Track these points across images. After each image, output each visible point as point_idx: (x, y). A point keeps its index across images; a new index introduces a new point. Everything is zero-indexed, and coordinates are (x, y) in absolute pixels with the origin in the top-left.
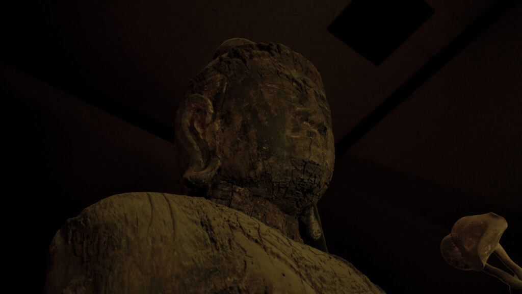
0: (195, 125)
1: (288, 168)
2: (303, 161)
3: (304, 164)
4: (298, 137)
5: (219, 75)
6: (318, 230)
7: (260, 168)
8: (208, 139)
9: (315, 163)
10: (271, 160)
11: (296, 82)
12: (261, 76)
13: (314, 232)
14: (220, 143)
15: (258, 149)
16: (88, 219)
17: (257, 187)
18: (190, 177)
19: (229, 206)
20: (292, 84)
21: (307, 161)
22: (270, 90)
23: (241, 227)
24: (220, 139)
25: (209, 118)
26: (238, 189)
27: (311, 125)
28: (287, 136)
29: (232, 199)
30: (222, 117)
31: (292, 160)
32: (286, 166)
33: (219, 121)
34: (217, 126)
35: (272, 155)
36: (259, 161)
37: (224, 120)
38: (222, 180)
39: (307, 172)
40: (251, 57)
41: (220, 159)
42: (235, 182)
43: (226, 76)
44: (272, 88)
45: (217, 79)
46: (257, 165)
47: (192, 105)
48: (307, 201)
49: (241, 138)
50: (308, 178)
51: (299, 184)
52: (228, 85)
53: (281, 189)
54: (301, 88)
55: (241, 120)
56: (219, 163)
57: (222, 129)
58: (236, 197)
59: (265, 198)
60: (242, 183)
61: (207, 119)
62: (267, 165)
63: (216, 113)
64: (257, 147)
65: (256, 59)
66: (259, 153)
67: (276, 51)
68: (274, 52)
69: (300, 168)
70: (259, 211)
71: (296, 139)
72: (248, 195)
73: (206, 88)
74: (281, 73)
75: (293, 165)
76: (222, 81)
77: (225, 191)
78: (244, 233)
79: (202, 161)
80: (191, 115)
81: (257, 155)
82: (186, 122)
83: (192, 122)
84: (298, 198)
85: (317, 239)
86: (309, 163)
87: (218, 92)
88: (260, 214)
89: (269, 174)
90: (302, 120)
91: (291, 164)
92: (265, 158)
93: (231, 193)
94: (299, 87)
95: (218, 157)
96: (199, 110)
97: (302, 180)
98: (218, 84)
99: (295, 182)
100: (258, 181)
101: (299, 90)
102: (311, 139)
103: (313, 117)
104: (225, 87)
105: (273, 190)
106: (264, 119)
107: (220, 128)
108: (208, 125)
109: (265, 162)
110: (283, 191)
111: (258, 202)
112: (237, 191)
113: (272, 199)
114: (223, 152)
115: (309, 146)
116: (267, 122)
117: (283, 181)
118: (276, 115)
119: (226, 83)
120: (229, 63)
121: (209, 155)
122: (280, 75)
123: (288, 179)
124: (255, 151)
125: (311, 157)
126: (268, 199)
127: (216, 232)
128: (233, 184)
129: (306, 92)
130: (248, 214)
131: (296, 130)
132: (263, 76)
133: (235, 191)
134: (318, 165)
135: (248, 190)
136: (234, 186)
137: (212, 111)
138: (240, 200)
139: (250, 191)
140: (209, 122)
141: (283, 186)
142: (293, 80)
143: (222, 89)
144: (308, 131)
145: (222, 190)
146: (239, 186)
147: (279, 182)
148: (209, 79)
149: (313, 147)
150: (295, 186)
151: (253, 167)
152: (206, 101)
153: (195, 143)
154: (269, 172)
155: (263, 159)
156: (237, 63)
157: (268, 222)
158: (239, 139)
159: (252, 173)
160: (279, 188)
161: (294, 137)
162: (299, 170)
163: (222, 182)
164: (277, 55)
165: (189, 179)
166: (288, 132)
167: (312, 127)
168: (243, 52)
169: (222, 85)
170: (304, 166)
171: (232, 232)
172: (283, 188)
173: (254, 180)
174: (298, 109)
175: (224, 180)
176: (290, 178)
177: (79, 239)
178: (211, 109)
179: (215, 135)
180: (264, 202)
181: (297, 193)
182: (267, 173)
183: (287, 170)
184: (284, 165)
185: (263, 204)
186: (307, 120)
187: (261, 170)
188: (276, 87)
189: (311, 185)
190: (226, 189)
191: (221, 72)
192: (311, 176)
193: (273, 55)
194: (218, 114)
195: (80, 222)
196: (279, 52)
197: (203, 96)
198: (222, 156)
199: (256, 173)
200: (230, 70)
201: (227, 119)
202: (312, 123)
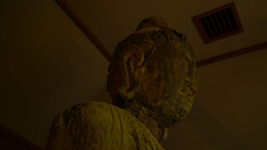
0: (131, 63)
1: (173, 109)
2: (182, 109)
3: (181, 110)
4: (183, 94)
5: (152, 42)
6: (167, 137)
7: (159, 103)
8: (137, 74)
9: (186, 111)
10: (166, 102)
11: (189, 62)
12: (175, 53)
13: (164, 137)
14: (142, 80)
15: (162, 94)
16: (82, 117)
17: (153, 111)
18: (122, 94)
19: (137, 117)
20: (187, 62)
21: (183, 109)
22: (177, 63)
23: (149, 142)
24: (143, 78)
25: (140, 64)
26: (143, 108)
27: (190, 90)
28: (178, 93)
29: (139, 113)
30: (148, 67)
31: (177, 106)
32: (172, 108)
33: (145, 68)
34: (143, 70)
35: (168, 100)
36: (160, 100)
37: (148, 69)
38: (135, 99)
39: (180, 114)
40: (172, 39)
41: (139, 88)
42: (142, 104)
43: (156, 44)
44: (179, 62)
45: (151, 43)
46: (158, 101)
47: (133, 51)
48: (171, 125)
49: (155, 84)
50: (179, 116)
51: (173, 118)
52: (156, 49)
53: (164, 117)
54: (191, 67)
55: (158, 74)
56: (138, 91)
57: (146, 74)
58: (141, 112)
59: (154, 118)
60: (146, 106)
61: (139, 63)
62: (163, 104)
63: (145, 63)
64: (162, 92)
65: (174, 42)
66: (162, 96)
67: (183, 39)
68: (182, 40)
69: (178, 111)
70: (150, 124)
71: (182, 95)
72: (147, 114)
73: (142, 44)
74: (184, 55)
75: (176, 109)
76: (153, 46)
77: (136, 107)
78: (151, 146)
79: (128, 85)
80: (129, 55)
81: (160, 96)
82: (126, 58)
83: (129, 60)
84: (169, 123)
85: (164, 140)
86: (183, 111)
87: (149, 51)
88: (150, 126)
89: (162, 108)
90: (187, 86)
91: (175, 108)
92: (164, 100)
93: (139, 109)
94: (189, 65)
95: (138, 87)
96: (135, 56)
97: (176, 117)
98: (151, 47)
99: (172, 116)
100: (155, 109)
101: (189, 67)
102: (189, 98)
103: (193, 87)
104: (154, 50)
105: (160, 116)
106: (171, 79)
107: (145, 72)
108: (138, 67)
109: (163, 101)
110: (164, 118)
111: (151, 119)
112: (143, 109)
113: (157, 119)
114: (142, 86)
115: (186, 101)
116: (171, 81)
117: (168, 114)
118: (177, 79)
119: (155, 48)
120: (159, 37)
121: (134, 84)
122: (184, 56)
123: (170, 114)
124: (160, 94)
125: (186, 108)
126: (155, 119)
127: (140, 144)
128: (141, 104)
129: (193, 70)
130: (145, 125)
131: (183, 90)
132: (176, 53)
133: (141, 109)
134: (187, 112)
135: (147, 111)
136: (141, 106)
137: (143, 61)
138: (143, 116)
139: (148, 111)
140: (139, 66)
141: (166, 116)
142: (188, 61)
143: (152, 51)
144: (188, 93)
145: (134, 105)
146: (144, 106)
147: (165, 114)
148: (146, 41)
149: (188, 103)
150: (171, 118)
151: (156, 102)
152: (142, 53)
153: (127, 72)
154: (163, 108)
155: (162, 100)
156: (164, 39)
157: (153, 132)
158: (154, 83)
159: (153, 104)
160: (163, 116)
161: (181, 94)
162: (177, 112)
163: (135, 100)
164: (183, 41)
165: (121, 94)
166: (179, 91)
167: (190, 91)
168: (168, 34)
169: (153, 48)
170: (180, 111)
171: (146, 144)
172: (165, 117)
173: (153, 107)
174: (187, 79)
175: (136, 100)
176: (171, 114)
177: (75, 127)
178: (143, 59)
179: (141, 75)
180: (153, 120)
181: (170, 121)
182: (162, 107)
183: (172, 110)
184: (172, 107)
185: (152, 121)
186: (190, 87)
187: (159, 105)
188: (180, 62)
189: (178, 119)
190: (137, 106)
191: (153, 40)
192: (180, 116)
193: (182, 42)
194: (146, 63)
195: (77, 117)
196: (185, 41)
197: (139, 49)
198: (141, 87)
199: (156, 105)
200: (159, 41)
201: (150, 69)
202: (191, 89)
